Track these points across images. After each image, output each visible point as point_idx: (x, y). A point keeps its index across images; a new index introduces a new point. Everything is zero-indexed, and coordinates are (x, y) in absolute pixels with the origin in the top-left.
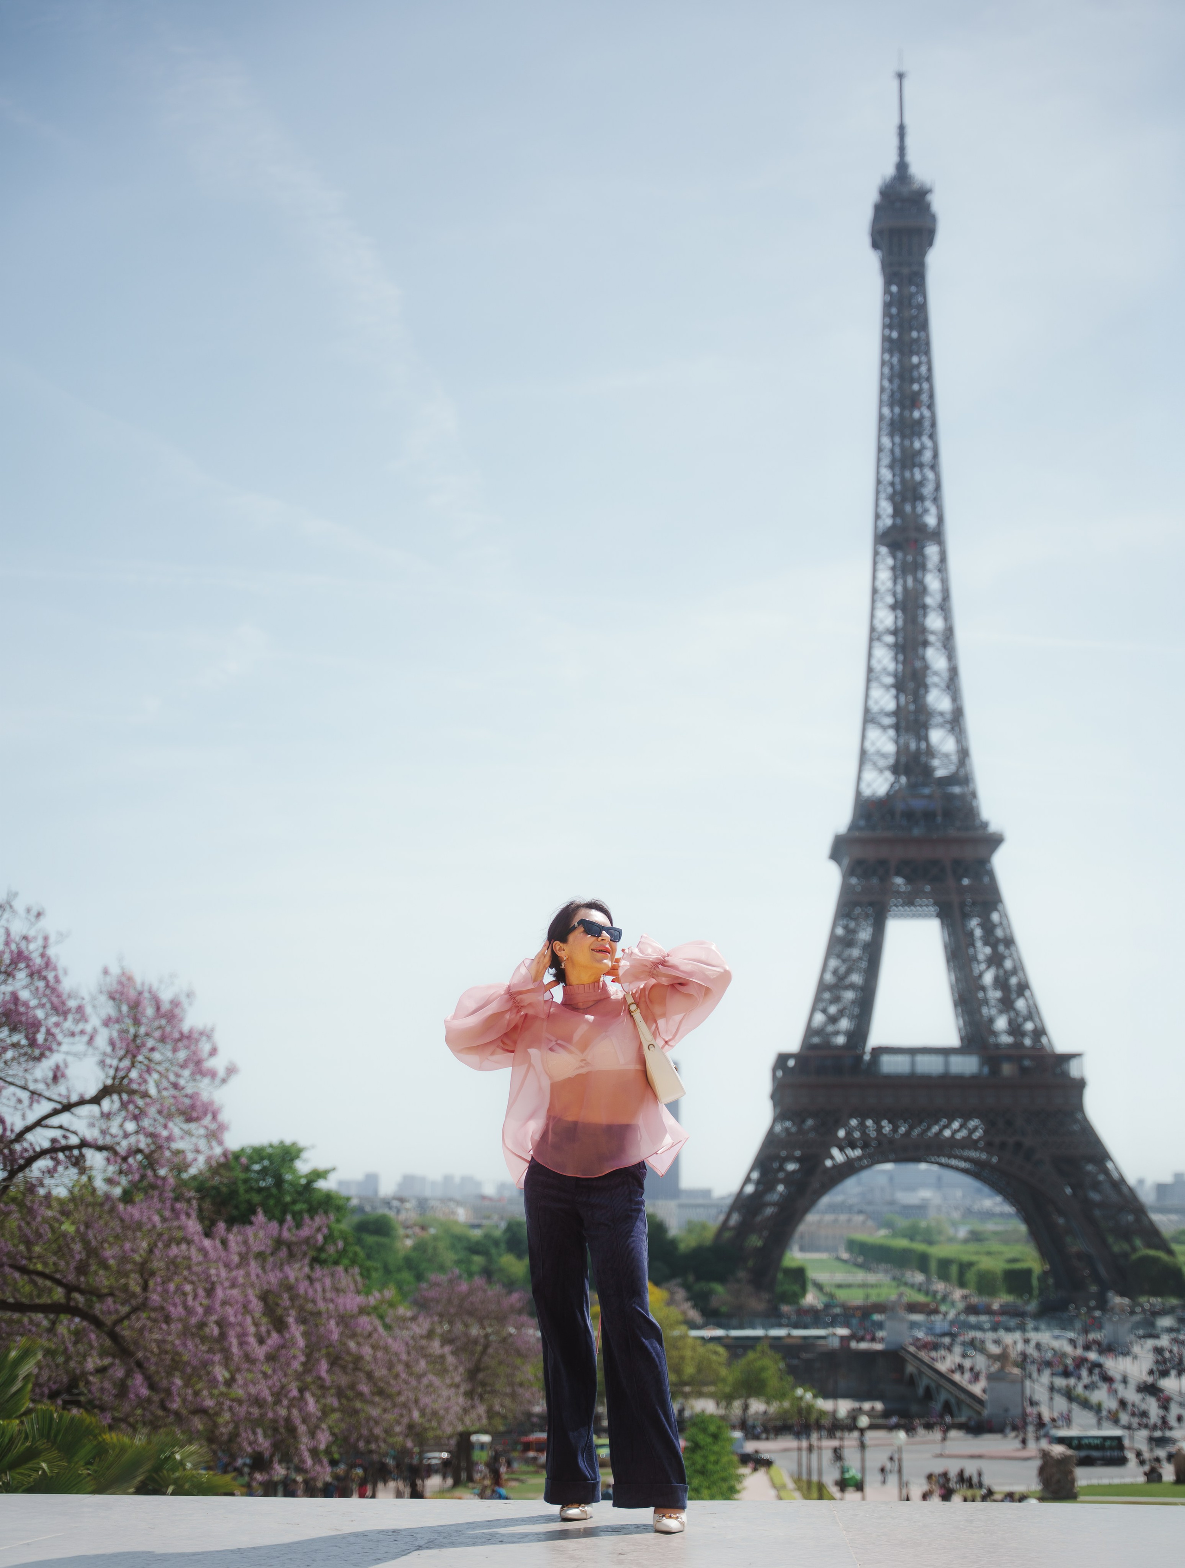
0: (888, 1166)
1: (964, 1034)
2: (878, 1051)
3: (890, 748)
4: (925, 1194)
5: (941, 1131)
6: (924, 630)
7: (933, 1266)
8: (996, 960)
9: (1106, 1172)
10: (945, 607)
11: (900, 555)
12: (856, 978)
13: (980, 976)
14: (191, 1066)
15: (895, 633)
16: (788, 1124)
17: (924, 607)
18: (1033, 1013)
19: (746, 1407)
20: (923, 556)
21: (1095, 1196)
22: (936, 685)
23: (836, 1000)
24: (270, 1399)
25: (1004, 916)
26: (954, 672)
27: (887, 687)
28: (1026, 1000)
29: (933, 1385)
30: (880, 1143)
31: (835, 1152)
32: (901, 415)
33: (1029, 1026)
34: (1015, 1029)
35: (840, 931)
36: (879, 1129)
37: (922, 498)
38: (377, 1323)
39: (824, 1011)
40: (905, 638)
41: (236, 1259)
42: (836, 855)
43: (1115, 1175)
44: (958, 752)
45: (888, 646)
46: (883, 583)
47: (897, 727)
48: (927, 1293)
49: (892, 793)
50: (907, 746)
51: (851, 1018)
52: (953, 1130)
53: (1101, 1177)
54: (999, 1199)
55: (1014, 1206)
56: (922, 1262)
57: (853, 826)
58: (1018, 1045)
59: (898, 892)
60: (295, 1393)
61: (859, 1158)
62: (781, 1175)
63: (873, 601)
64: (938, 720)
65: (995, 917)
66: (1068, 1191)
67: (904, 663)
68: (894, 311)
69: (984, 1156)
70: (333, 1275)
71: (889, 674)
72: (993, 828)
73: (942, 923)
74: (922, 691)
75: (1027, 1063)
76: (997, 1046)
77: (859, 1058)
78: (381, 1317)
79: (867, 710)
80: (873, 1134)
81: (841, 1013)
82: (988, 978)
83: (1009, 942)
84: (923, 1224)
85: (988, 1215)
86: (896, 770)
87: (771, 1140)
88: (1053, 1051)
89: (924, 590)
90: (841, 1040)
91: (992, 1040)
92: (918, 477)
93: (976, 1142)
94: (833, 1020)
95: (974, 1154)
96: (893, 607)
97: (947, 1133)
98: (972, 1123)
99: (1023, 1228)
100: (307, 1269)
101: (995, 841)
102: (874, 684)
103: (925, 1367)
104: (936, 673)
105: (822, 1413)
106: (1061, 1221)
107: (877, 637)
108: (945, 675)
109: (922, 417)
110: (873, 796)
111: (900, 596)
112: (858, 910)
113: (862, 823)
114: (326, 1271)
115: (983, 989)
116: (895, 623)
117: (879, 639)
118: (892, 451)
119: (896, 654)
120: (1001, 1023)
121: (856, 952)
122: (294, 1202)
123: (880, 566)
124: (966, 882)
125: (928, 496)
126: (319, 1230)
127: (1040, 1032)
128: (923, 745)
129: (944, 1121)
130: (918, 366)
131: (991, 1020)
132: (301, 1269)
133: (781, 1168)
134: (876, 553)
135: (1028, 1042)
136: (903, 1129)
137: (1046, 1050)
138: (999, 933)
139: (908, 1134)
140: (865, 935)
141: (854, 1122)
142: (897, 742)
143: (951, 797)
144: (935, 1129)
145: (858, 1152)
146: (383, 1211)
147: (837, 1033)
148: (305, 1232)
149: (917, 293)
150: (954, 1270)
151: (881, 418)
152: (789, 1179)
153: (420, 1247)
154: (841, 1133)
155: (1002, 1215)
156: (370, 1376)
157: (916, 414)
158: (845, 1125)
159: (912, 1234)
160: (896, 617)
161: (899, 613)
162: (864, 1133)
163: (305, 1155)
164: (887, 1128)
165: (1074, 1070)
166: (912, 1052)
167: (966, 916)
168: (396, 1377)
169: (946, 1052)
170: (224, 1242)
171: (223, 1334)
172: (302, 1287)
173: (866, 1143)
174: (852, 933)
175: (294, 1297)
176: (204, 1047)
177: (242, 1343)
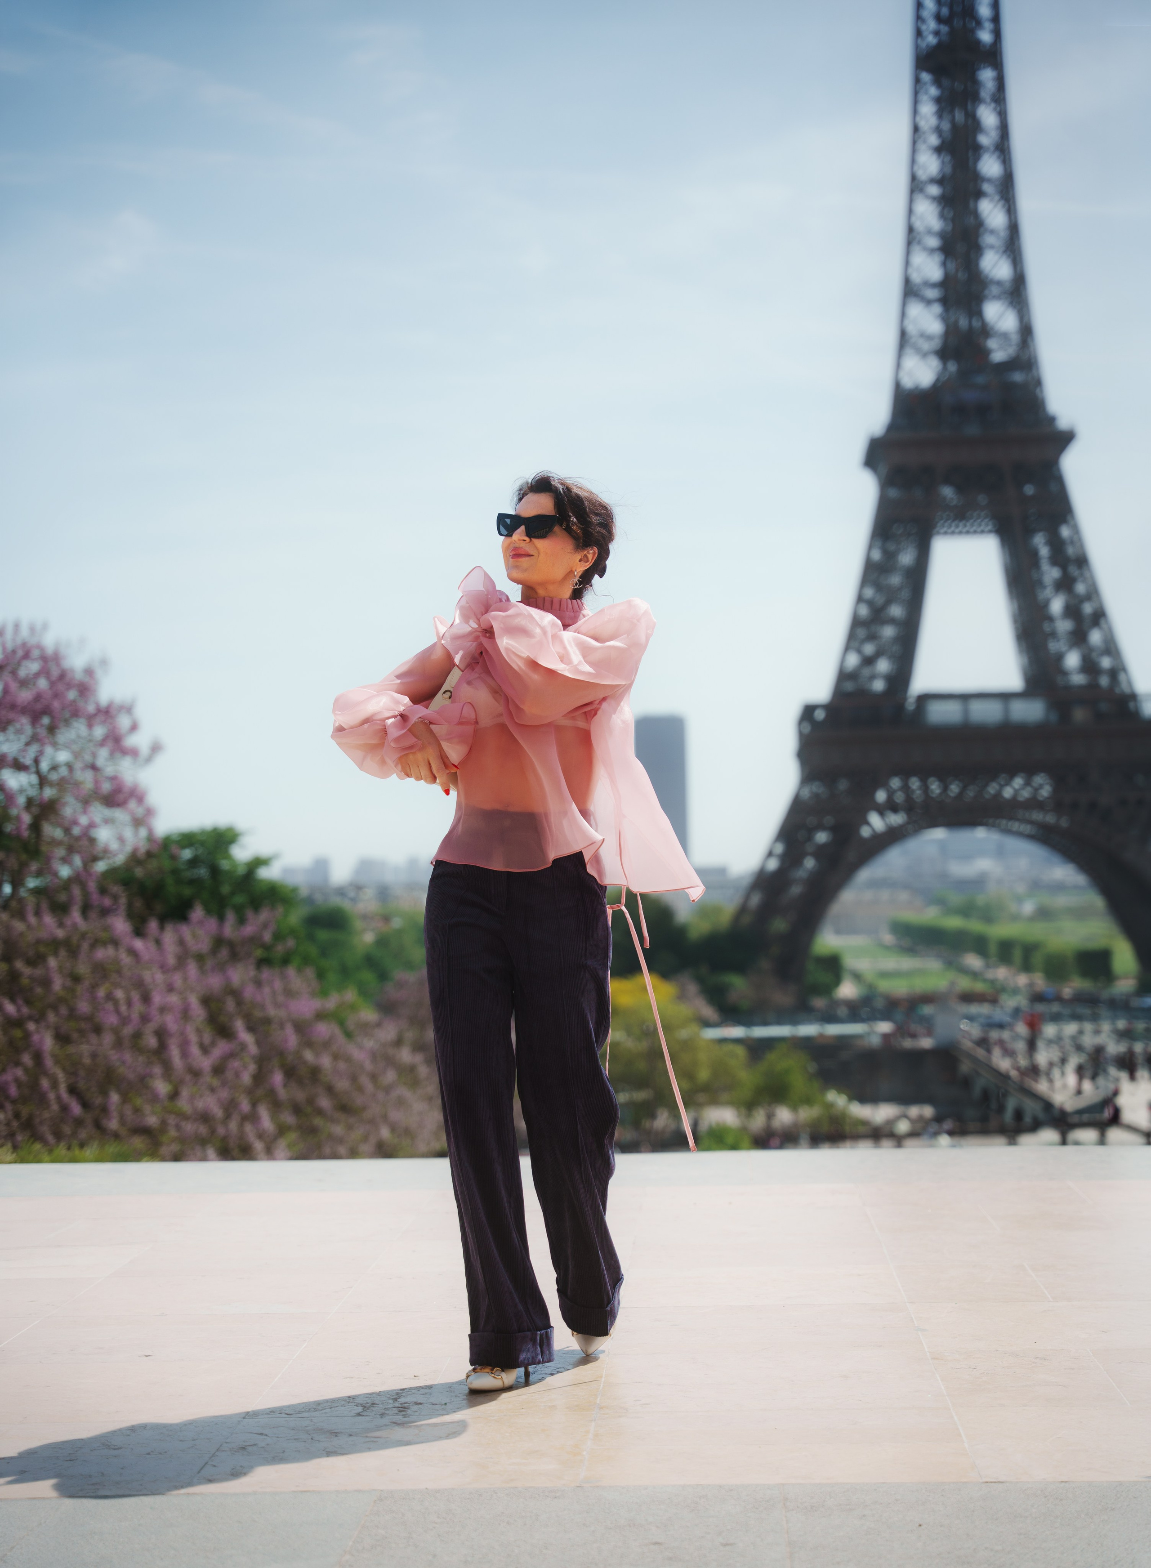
0: (939, 834)
1: (1028, 675)
2: (924, 699)
3: (936, 327)
4: (984, 865)
5: (1000, 790)
6: (977, 178)
7: (993, 949)
8: (1065, 584)
10: (1003, 148)
11: (946, 82)
12: (896, 611)
13: (1048, 603)
14: (109, 743)
15: (940, 181)
16: (818, 787)
17: (977, 148)
18: (1111, 648)
19: (770, 1116)
20: (976, 83)
22: (992, 247)
23: (872, 637)
25: (1076, 530)
26: (1014, 229)
27: (932, 251)
28: (1102, 631)
29: (990, 1086)
30: (927, 806)
31: (874, 818)
33: (1106, 663)
34: (1089, 666)
35: (877, 555)
36: (925, 788)
38: (337, 1031)
39: (859, 651)
40: (953, 188)
41: (171, 960)
42: (871, 461)
44: (1019, 329)
45: (934, 199)
46: (926, 120)
47: (944, 301)
48: (985, 980)
49: (938, 384)
50: (956, 322)
51: (891, 657)
52: (1015, 788)
54: (1070, 868)
55: (1088, 876)
56: (980, 945)
57: (892, 427)
58: (1093, 686)
59: (947, 505)
60: (246, 1107)
61: (903, 825)
62: (810, 847)
63: (914, 143)
64: (994, 290)
65: (1065, 532)
67: (953, 220)
69: (1052, 819)
70: (283, 977)
71: (934, 235)
72: (1063, 423)
73: (1001, 541)
74: (975, 255)
75: (1104, 707)
76: (1068, 688)
77: (900, 707)
78: (342, 1024)
79: (907, 281)
80: (919, 795)
82: (1057, 605)
83: (1082, 561)
84: (981, 900)
85: (1059, 888)
86: (944, 353)
87: (798, 806)
88: (1132, 690)
89: (975, 126)
90: (879, 686)
91: (1060, 680)
93: (1043, 802)
94: (869, 661)
95: (1037, 816)
96: (938, 150)
97: (1008, 793)
98: (1038, 780)
99: (1098, 901)
100: (252, 973)
101: (1066, 438)
102: (916, 249)
103: (981, 1066)
104: (992, 232)
105: (858, 1120)
107: (918, 187)
108: (1003, 234)
110: (917, 388)
111: (947, 134)
112: (898, 530)
113: (903, 421)
114: (275, 973)
115: (1050, 619)
116: (942, 169)
117: (921, 190)
119: (943, 209)
120: (1072, 660)
121: (895, 580)
122: (233, 893)
123: (922, 98)
124: (1029, 490)
126: (265, 926)
127: (1117, 671)
128: (976, 323)
129: (1003, 777)
131: (1060, 657)
132: (246, 971)
133: (810, 838)
134: (917, 81)
135: (1104, 681)
136: (955, 789)
137: (1123, 691)
138: (1070, 551)
139: (960, 795)
140: (907, 558)
141: (895, 783)
142: (944, 318)
143: (1010, 387)
144: (992, 789)
145: (902, 818)
146: (336, 901)
147: (873, 677)
148: (249, 930)
150: (1017, 954)
152: (820, 852)
153: (382, 942)
155: (1076, 887)
156: (330, 1090)
158: (884, 784)
159: (966, 911)
160: (942, 163)
161: (948, 158)
162: (908, 794)
163: (245, 840)
164: (935, 787)
166: (965, 698)
167: (1029, 532)
168: (360, 1089)
169: (1005, 697)
170: (158, 942)
171: (162, 1047)
172: (249, 992)
173: (909, 807)
174: (890, 557)
175: (239, 1003)
176: (124, 722)
177: (185, 1055)
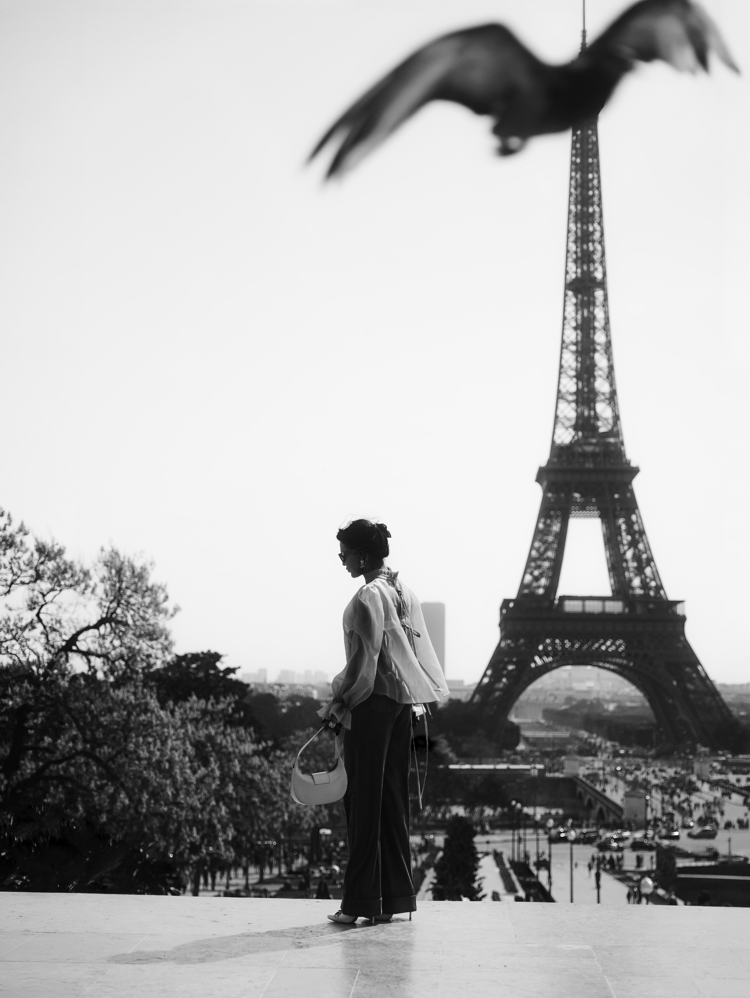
0: (569, 667)
1: (614, 588)
2: (563, 598)
3: (573, 415)
4: (590, 684)
5: (600, 646)
6: (593, 342)
8: (633, 544)
9: (698, 672)
10: (606, 328)
11: (579, 296)
12: (550, 554)
13: (625, 553)
14: (153, 606)
15: (576, 344)
16: (509, 642)
17: (594, 328)
18: (656, 576)
19: (482, 812)
20: (594, 297)
21: (690, 686)
22: (601, 376)
23: (538, 567)
24: (199, 806)
25: (639, 517)
26: (611, 368)
27: (571, 377)
28: (652, 568)
29: (593, 799)
30: (563, 654)
31: (537, 658)
32: (582, 210)
33: (653, 584)
34: (645, 585)
35: (541, 526)
37: (593, 262)
38: (264, 761)
39: (531, 574)
40: (582, 347)
41: (179, 722)
42: (539, 479)
43: (703, 674)
44: (613, 417)
45: (572, 352)
46: (569, 314)
47: (577, 402)
48: (589, 744)
49: (573, 442)
50: (582, 413)
51: (548, 577)
52: (608, 646)
53: (694, 675)
54: (633, 688)
55: (643, 692)
57: (550, 462)
58: (646, 595)
59: (576, 502)
60: (213, 803)
61: (551, 663)
62: (505, 672)
63: (563, 325)
64: (602, 397)
65: (634, 518)
66: (675, 683)
67: (582, 363)
68: (578, 145)
69: (625, 662)
70: (238, 732)
71: (572, 369)
72: (633, 464)
73: (602, 521)
74: (592, 380)
75: (651, 606)
76: (634, 595)
77: (552, 602)
78: (266, 757)
79: (558, 391)
80: (559, 648)
81: (541, 575)
82: (629, 554)
83: (642, 533)
85: (628, 696)
86: (576, 428)
87: (499, 651)
88: (667, 599)
89: (593, 318)
90: (541, 591)
91: (631, 592)
92: (591, 248)
93: (621, 653)
94: (536, 579)
95: (618, 661)
96: (576, 328)
97: (603, 648)
98: (618, 643)
99: (647, 705)
100: (222, 728)
101: (635, 471)
102: (563, 376)
103: (588, 788)
104: (600, 369)
105: (527, 816)
106: (670, 701)
107: (565, 347)
108: (606, 370)
109: (594, 212)
110: (562, 444)
111: (579, 322)
112: (551, 513)
113: (555, 460)
114: (234, 730)
115: (626, 561)
116: (577, 338)
117: (566, 348)
118: (576, 233)
119: (577, 357)
120: (636, 582)
121: (550, 538)
122: (215, 687)
123: (568, 303)
124: (616, 496)
125: (597, 260)
126: (229, 704)
127: (659, 587)
128: (592, 413)
129: (602, 641)
130: (592, 180)
131: (631, 580)
132: (219, 727)
133: (505, 668)
134: (566, 295)
135: (652, 593)
136: (577, 645)
137: (663, 598)
138: (636, 527)
139: (580, 648)
140: (556, 528)
141: (548, 641)
142: (576, 411)
143: (608, 445)
144: (596, 645)
145: (550, 659)
146: (270, 691)
147: (539, 587)
148: (221, 706)
149: (592, 134)
151: (570, 212)
152: (509, 675)
153: (290, 713)
154: (541, 648)
157: (591, 210)
158: (543, 642)
160: (577, 334)
161: (579, 332)
162: (554, 648)
163: (223, 659)
164: (568, 644)
165: (679, 610)
166: (584, 599)
167: (616, 517)
168: (274, 791)
169: (603, 599)
170: (172, 712)
171: (171, 768)
172: (219, 739)
173: (554, 653)
174: (548, 527)
175: (214, 745)
176: (161, 597)
177: (182, 773)
